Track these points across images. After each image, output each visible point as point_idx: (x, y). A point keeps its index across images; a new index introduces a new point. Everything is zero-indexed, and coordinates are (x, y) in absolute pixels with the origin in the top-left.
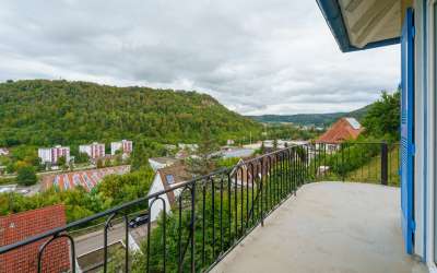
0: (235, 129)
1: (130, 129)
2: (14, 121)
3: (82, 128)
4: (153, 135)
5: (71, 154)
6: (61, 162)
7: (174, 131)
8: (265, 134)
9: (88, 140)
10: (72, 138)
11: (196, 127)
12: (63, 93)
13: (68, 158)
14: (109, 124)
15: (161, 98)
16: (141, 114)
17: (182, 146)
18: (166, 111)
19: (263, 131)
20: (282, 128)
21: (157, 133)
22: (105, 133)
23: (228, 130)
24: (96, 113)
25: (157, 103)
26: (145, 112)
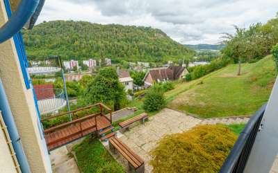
0: (175, 54)
1: (110, 52)
2: (50, 46)
3: (84, 51)
4: (122, 56)
5: (79, 65)
6: (75, 69)
7: (135, 54)
8: (196, 58)
9: (87, 57)
10: (79, 56)
11: (149, 51)
12: (72, 28)
13: (78, 67)
14: (98, 48)
15: (128, 32)
16: (116, 42)
17: (139, 63)
18: (131, 41)
19: (195, 55)
20: (210, 54)
21: (125, 55)
22: (96, 54)
23: (170, 54)
24: (90, 41)
25: (125, 35)
26: (119, 41)
